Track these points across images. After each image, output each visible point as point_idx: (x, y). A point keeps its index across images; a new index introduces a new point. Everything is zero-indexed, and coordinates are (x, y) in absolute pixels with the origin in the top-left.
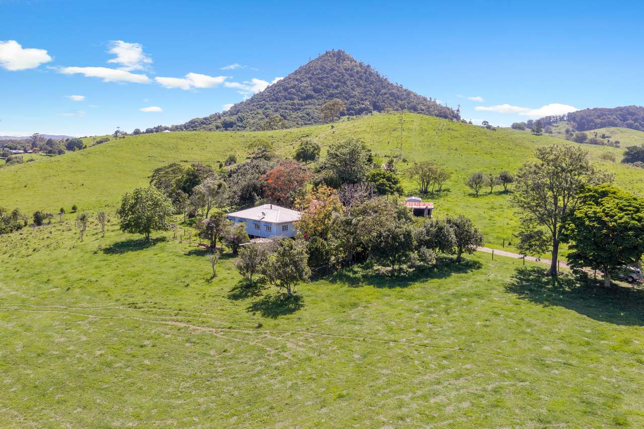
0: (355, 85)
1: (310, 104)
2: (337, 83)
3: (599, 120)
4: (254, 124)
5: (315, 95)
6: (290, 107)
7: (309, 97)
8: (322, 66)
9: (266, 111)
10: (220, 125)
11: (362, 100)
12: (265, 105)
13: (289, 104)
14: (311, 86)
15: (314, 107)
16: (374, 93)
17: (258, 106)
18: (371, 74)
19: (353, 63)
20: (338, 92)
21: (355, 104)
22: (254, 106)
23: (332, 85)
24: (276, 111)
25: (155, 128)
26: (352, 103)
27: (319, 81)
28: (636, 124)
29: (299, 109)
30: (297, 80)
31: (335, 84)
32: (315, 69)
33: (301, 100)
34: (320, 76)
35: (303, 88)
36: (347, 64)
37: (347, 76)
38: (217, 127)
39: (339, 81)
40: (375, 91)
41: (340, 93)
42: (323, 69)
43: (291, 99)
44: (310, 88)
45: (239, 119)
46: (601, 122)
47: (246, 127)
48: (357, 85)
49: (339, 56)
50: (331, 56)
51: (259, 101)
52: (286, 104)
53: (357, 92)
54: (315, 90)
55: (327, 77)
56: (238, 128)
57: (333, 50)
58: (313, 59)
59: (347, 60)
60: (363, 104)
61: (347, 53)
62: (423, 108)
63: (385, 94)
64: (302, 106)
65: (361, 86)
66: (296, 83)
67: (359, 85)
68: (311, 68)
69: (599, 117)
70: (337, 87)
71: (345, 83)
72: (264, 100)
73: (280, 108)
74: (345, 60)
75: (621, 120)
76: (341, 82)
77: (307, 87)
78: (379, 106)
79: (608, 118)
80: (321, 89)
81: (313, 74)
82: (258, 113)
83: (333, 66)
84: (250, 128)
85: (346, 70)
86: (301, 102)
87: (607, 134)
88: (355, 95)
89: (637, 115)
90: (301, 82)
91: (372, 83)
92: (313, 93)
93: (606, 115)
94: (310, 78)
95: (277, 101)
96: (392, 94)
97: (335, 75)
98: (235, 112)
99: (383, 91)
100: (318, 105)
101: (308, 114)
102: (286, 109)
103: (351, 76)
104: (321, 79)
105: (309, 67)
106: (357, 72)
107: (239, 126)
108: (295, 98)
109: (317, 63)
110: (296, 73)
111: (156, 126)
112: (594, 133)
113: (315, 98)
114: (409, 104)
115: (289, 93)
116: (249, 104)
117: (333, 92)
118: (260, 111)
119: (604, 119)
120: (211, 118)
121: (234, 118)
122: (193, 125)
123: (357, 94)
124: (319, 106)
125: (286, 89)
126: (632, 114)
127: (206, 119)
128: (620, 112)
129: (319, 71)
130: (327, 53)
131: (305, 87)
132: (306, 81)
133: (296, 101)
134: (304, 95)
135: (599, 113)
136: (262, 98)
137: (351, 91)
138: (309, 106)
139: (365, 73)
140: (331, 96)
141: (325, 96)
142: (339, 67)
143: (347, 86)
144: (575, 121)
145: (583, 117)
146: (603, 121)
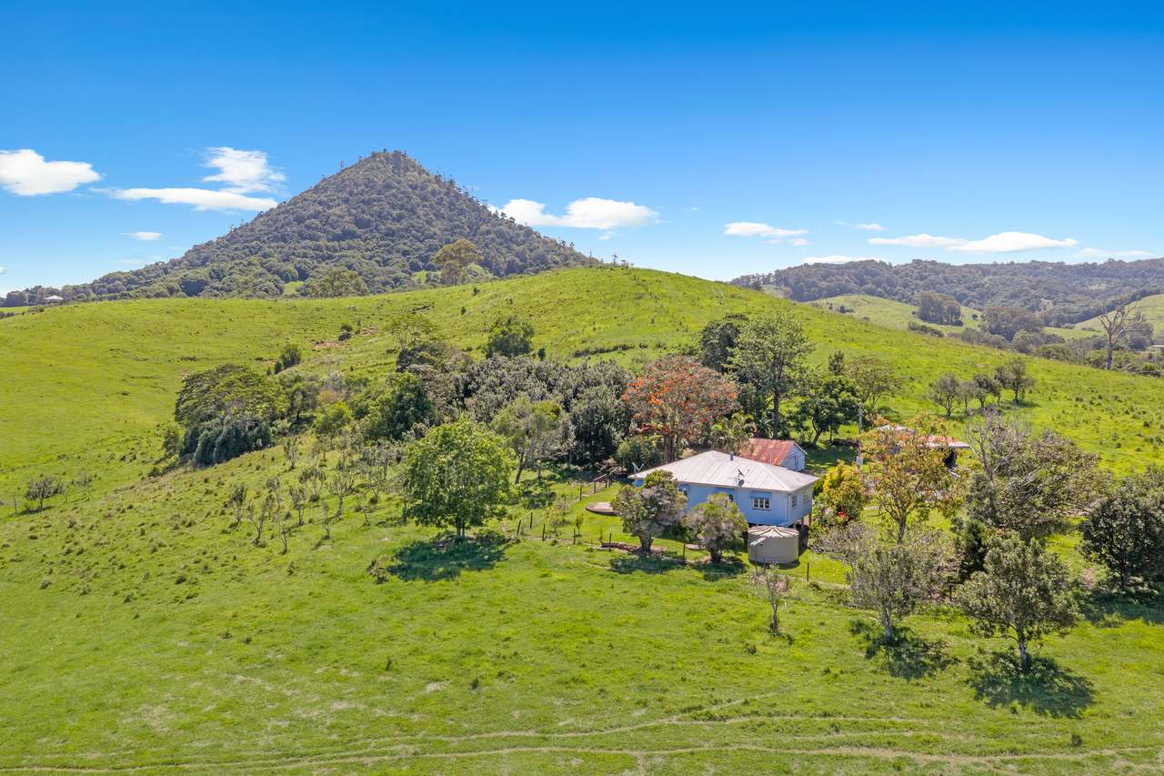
0: (432, 216)
1: (350, 248)
2: (398, 212)
3: (823, 283)
4: (246, 283)
5: (359, 231)
6: (311, 253)
7: (351, 235)
8: (368, 179)
9: (264, 260)
10: (177, 286)
12: (261, 248)
13: (310, 248)
14: (350, 215)
15: (359, 255)
16: (468, 230)
17: (247, 250)
18: (457, 196)
19: (424, 175)
20: (402, 227)
22: (236, 249)
23: (391, 215)
24: (284, 261)
25: (27, 290)
27: (365, 208)
28: (880, 289)
29: (330, 257)
30: (320, 203)
31: (395, 213)
32: (355, 184)
33: (333, 241)
34: (366, 197)
35: (335, 218)
36: (412, 176)
37: (415, 200)
38: (172, 291)
39: (402, 207)
40: (468, 227)
41: (406, 230)
42: (369, 183)
43: (311, 238)
44: (347, 218)
45: (213, 274)
46: (829, 286)
47: (231, 291)
48: (435, 215)
49: (398, 161)
50: (381, 162)
51: (247, 241)
52: (304, 248)
53: (437, 228)
54: (358, 223)
55: (379, 200)
56: (216, 292)
57: (385, 150)
58: (348, 164)
59: (412, 169)
61: (410, 156)
62: (557, 259)
63: (488, 232)
64: (336, 251)
65: (444, 218)
66: (320, 208)
67: (438, 216)
68: (347, 182)
69: (824, 278)
70: (399, 219)
71: (413, 211)
72: (257, 239)
73: (293, 254)
74: (408, 170)
75: (856, 283)
76: (406, 210)
77: (343, 217)
79: (838, 280)
80: (369, 221)
81: (351, 194)
82: (250, 264)
83: (388, 180)
84: (240, 293)
85: (414, 188)
86: (332, 243)
88: (435, 234)
89: (879, 275)
90: (329, 207)
91: (462, 212)
92: (355, 229)
93: (834, 276)
94: (347, 201)
95: (285, 241)
96: (500, 234)
97: (393, 195)
98: (199, 262)
99: (484, 228)
100: (367, 250)
102: (305, 256)
103: (424, 199)
104: (368, 203)
105: (343, 181)
106: (434, 193)
107: (217, 289)
108: (320, 237)
109: (358, 173)
110: (316, 189)
111: (31, 287)
113: (360, 237)
114: (531, 251)
115: (308, 227)
116: (227, 246)
117: (394, 228)
118: (254, 259)
119: (832, 281)
120: (148, 272)
121: (202, 273)
122: (110, 288)
123: (439, 232)
124: (369, 253)
125: (300, 220)
126: (874, 275)
127: (137, 273)
128: (852, 271)
129: (363, 187)
130: (374, 155)
131: (339, 216)
132: (339, 205)
133: (322, 242)
134: (338, 231)
135: (823, 272)
136: (252, 236)
137: (427, 226)
138: (350, 253)
139: (447, 194)
140: (390, 234)
141: (378, 235)
142: (399, 182)
143: (418, 217)
144: (787, 285)
145: (799, 279)
146: (831, 285)
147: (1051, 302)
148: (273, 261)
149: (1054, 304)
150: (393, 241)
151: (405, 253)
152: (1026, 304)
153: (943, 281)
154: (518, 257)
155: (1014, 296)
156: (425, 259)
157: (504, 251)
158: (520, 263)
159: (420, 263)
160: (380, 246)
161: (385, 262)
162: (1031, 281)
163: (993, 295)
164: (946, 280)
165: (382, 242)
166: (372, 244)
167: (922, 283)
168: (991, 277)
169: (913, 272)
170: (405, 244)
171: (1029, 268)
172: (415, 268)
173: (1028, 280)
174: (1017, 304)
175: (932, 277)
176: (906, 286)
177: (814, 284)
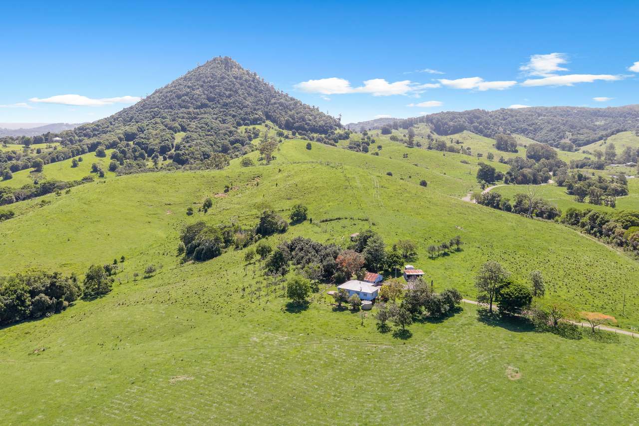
0: (246, 95)
1: (205, 113)
2: (229, 92)
3: (451, 123)
4: (157, 135)
5: (210, 104)
6: (186, 116)
7: (204, 106)
8: (213, 74)
9: (163, 120)
10: (122, 136)
11: (255, 109)
12: (160, 113)
13: (185, 113)
14: (204, 94)
15: (210, 117)
16: (265, 102)
17: (153, 113)
18: (258, 82)
19: (241, 70)
20: (232, 101)
21: (249, 114)
22: (147, 112)
23: (225, 94)
24: (173, 120)
25: (43, 134)
26: (246, 114)
27: (212, 90)
28: (481, 126)
29: (195, 118)
30: (189, 87)
31: (227, 93)
32: (206, 77)
33: (196, 109)
34: (212, 84)
35: (197, 96)
36: (235, 71)
37: (238, 86)
39: (231, 90)
40: (265, 100)
41: (234, 103)
42: (213, 76)
43: (185, 107)
44: (203, 96)
48: (248, 94)
49: (227, 63)
50: (218, 63)
51: (152, 108)
52: (182, 113)
53: (249, 102)
54: (210, 99)
55: (219, 86)
57: (220, 56)
58: (201, 64)
59: (235, 67)
60: (256, 114)
61: (234, 60)
62: (311, 118)
63: (275, 103)
64: (198, 115)
65: (252, 95)
66: (188, 90)
67: (250, 95)
68: (202, 75)
69: (452, 120)
70: (229, 96)
71: (236, 92)
72: (158, 107)
73: (177, 117)
74: (233, 68)
75: (469, 123)
76: (233, 91)
77: (201, 95)
78: (271, 116)
79: (459, 121)
80: (215, 98)
81: (204, 82)
82: (156, 123)
83: (224, 75)
85: (236, 78)
86: (196, 111)
87: (461, 140)
88: (248, 105)
89: (481, 118)
90: (193, 90)
91: (261, 92)
92: (207, 102)
93: (457, 118)
94: (202, 86)
95: (172, 109)
96: (281, 104)
97: (226, 83)
98: (128, 119)
99: (273, 101)
100: (214, 114)
101: (206, 124)
102: (183, 118)
103: (242, 85)
104: (213, 87)
105: (199, 74)
106: (246, 81)
108: (190, 107)
109: (207, 70)
110: (185, 79)
111: (44, 132)
112: (451, 138)
113: (210, 107)
114: (297, 114)
115: (184, 101)
116: (141, 110)
117: (227, 102)
118: (158, 120)
119: (456, 122)
120: (101, 123)
122: (85, 133)
123: (250, 104)
124: (215, 116)
125: (179, 97)
126: (478, 118)
127: (97, 125)
128: (467, 116)
129: (210, 78)
130: (215, 60)
131: (199, 95)
132: (198, 89)
133: (191, 110)
134: (199, 104)
136: (154, 105)
137: (244, 101)
138: (206, 116)
139: (253, 81)
140: (225, 105)
141: (219, 106)
142: (228, 75)
143: (239, 96)
144: (432, 123)
145: (438, 120)
146: (455, 124)
148: (168, 121)
149: (572, 135)
150: (227, 109)
151: (234, 116)
152: (558, 135)
153: (516, 122)
154: (291, 117)
155: (552, 130)
156: (244, 120)
157: (283, 114)
158: (292, 121)
159: (242, 122)
160: (221, 112)
161: (224, 121)
162: (563, 120)
163: (541, 129)
164: (517, 120)
165: (222, 110)
166: (216, 111)
167: (504, 122)
168: (543, 117)
169: (499, 116)
170: (233, 111)
171: (564, 111)
172: (239, 124)
173: (561, 119)
174: (553, 134)
175: (510, 119)
176: (495, 124)
177: (446, 123)
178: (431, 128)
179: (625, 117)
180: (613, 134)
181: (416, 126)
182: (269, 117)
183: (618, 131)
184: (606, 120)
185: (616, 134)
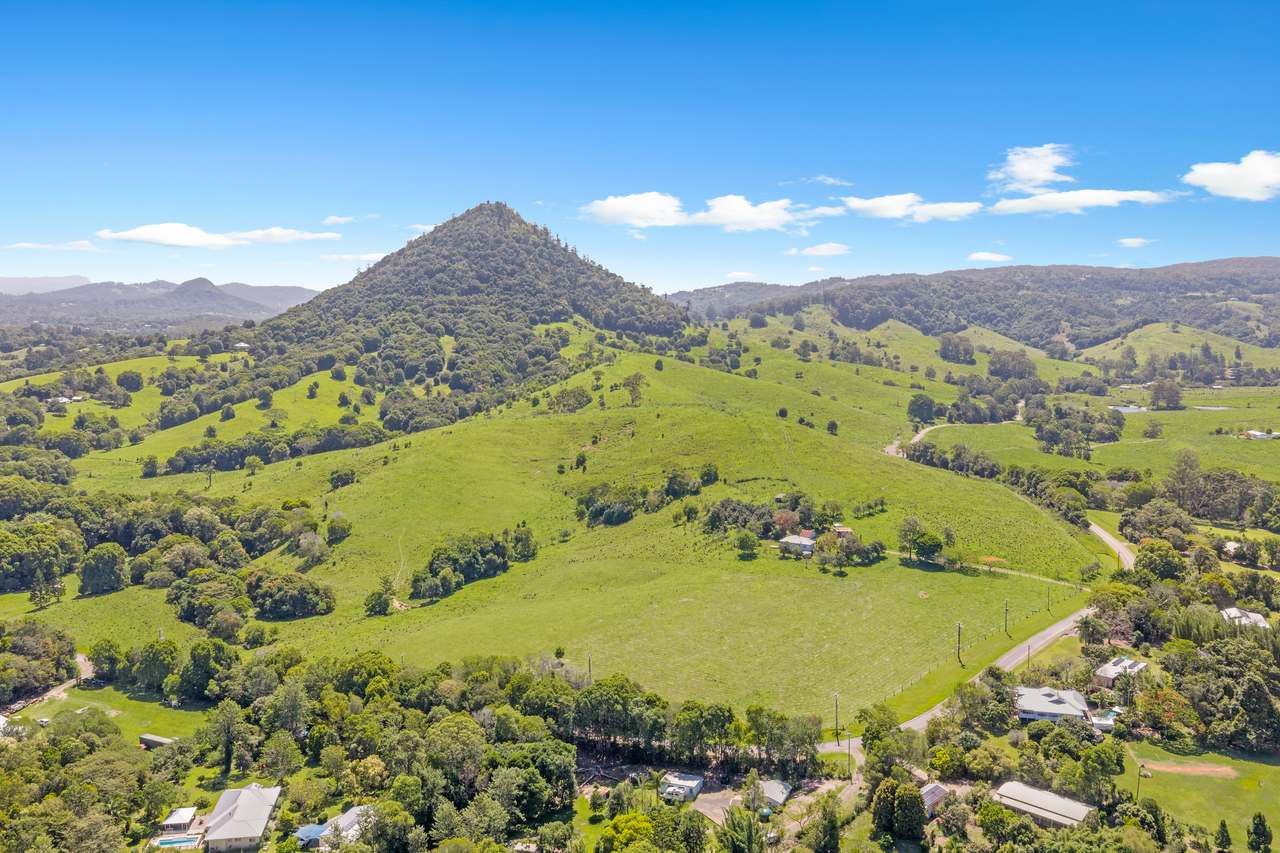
0: (538, 271)
1: (477, 303)
3: (867, 305)
5: (483, 286)
6: (449, 308)
7: (473, 290)
11: (555, 296)
13: (445, 302)
14: (472, 270)
15: (486, 309)
19: (523, 225)
21: (547, 303)
24: (430, 316)
26: (544, 304)
29: (463, 311)
30: (444, 257)
33: (463, 295)
34: (482, 252)
35: (460, 273)
37: (523, 254)
38: (359, 350)
41: (520, 285)
44: (471, 274)
49: (501, 215)
52: (440, 302)
53: (544, 282)
54: (481, 278)
59: (513, 220)
60: (558, 304)
64: (466, 305)
65: (548, 271)
66: (444, 262)
67: (543, 269)
69: (867, 300)
73: (434, 309)
76: (516, 264)
77: (466, 272)
78: (581, 305)
79: (881, 303)
80: (489, 276)
86: (462, 298)
88: (543, 288)
89: (917, 296)
90: (453, 262)
92: (477, 283)
93: (876, 297)
94: (466, 256)
95: (422, 295)
100: (491, 304)
101: (483, 322)
102: (444, 311)
108: (451, 291)
113: (482, 292)
114: (622, 302)
115: (439, 282)
117: (510, 283)
118: (406, 316)
119: (874, 303)
123: (546, 287)
124: (494, 307)
125: (430, 274)
126: (912, 296)
128: (894, 292)
131: (463, 271)
132: (461, 260)
133: (454, 297)
134: (465, 286)
135: (865, 294)
137: (536, 281)
138: (479, 307)
139: (545, 244)
140: (508, 288)
141: (498, 290)
142: (506, 237)
144: (834, 305)
145: (845, 300)
146: (874, 307)
147: (1069, 324)
148: (422, 317)
149: (1072, 327)
150: (511, 296)
151: (524, 308)
152: (1047, 327)
153: (977, 301)
154: (612, 309)
155: (1037, 318)
156: (541, 313)
157: (600, 302)
158: (615, 315)
159: (538, 318)
160: (501, 300)
161: (509, 318)
162: (1059, 298)
163: (1021, 315)
164: (979, 299)
165: (502, 297)
166: (494, 298)
167: (957, 302)
168: (1025, 292)
169: (949, 290)
170: (521, 299)
171: (1064, 279)
172: (534, 322)
173: (1056, 297)
174: (1039, 326)
175: (967, 296)
176: (941, 308)
177: (858, 307)
178: (833, 315)
179: (1168, 291)
180: (1137, 326)
181: (805, 309)
182: (578, 309)
183: (1146, 322)
184: (1133, 296)
185: (1141, 327)
